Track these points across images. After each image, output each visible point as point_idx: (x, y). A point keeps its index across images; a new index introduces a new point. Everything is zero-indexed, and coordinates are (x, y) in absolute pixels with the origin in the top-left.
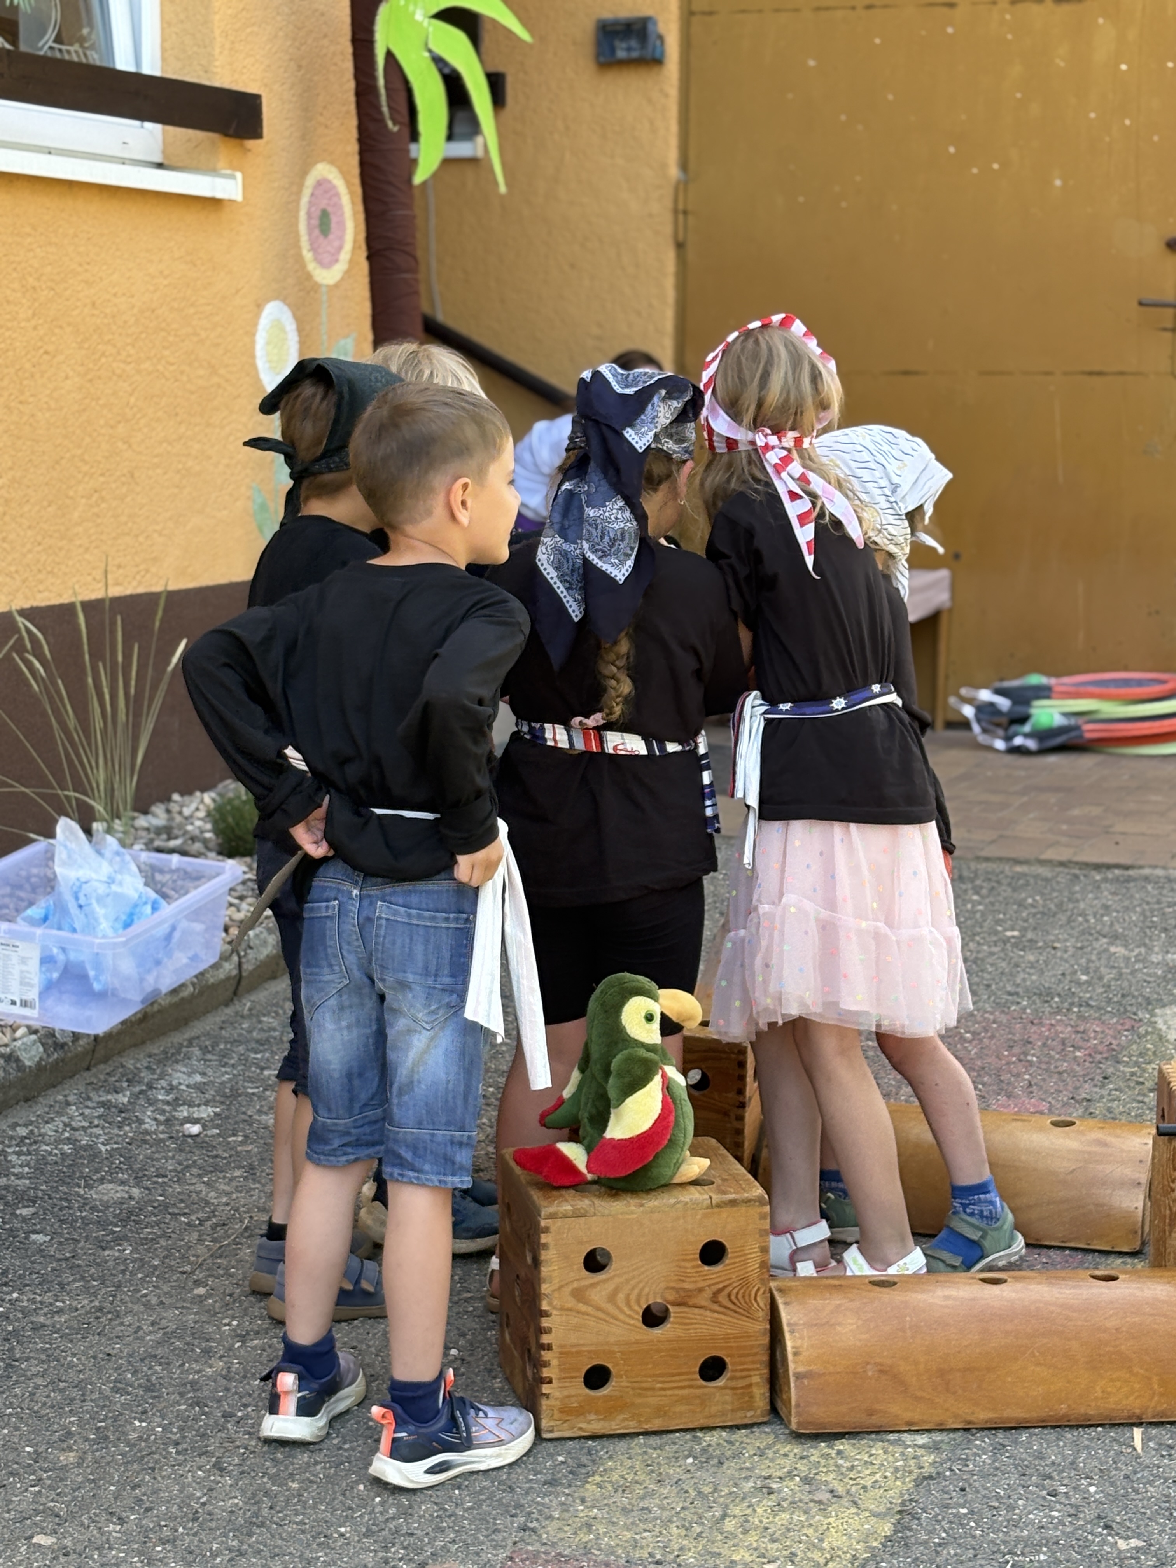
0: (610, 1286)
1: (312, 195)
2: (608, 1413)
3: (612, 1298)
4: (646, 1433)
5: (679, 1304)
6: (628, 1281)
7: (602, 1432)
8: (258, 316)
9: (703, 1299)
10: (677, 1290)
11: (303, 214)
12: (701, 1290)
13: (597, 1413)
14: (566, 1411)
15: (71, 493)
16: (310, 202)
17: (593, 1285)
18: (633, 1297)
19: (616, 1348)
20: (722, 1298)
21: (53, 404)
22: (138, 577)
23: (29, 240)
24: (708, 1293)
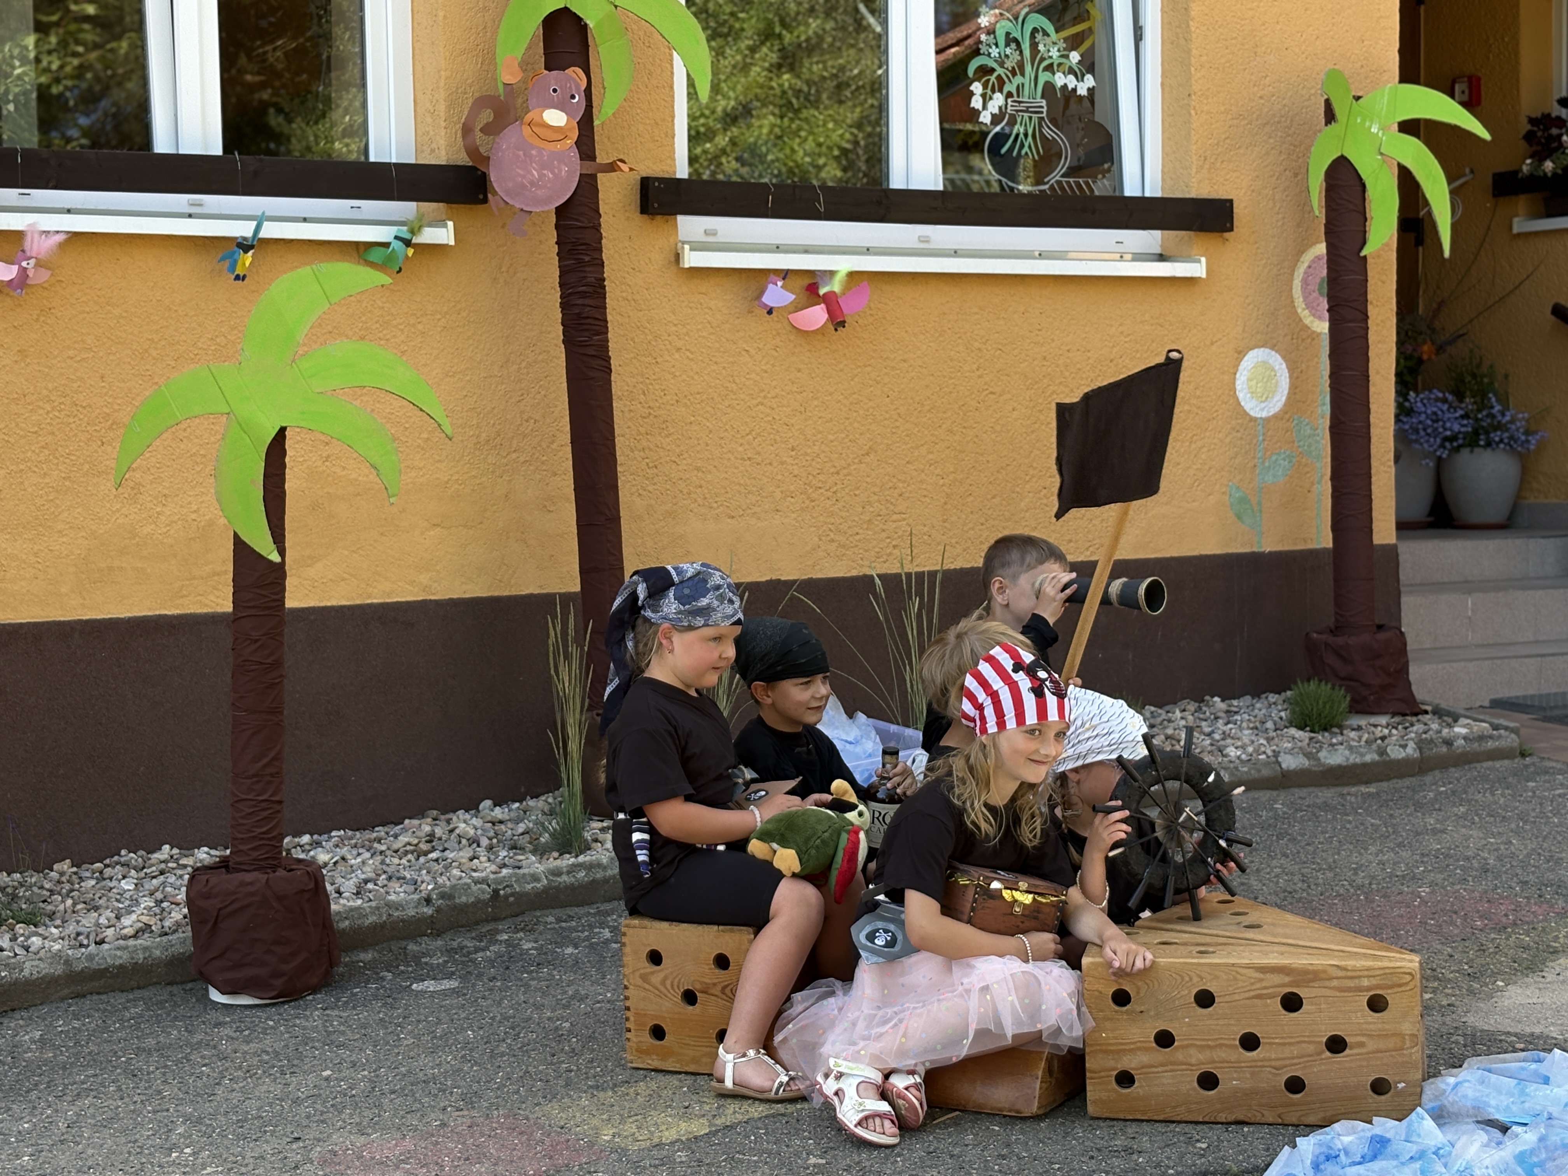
0: (661, 975)
1: (1309, 267)
2: (664, 1057)
3: (663, 982)
4: (686, 1073)
5: (703, 992)
6: (672, 973)
7: (660, 1067)
8: (1239, 360)
9: (717, 991)
10: (702, 983)
11: (1297, 284)
12: (714, 984)
13: (657, 1055)
14: (641, 1052)
15: (1018, 489)
16: (1305, 273)
17: (652, 973)
18: (675, 983)
19: (666, 1015)
20: (728, 991)
21: (998, 428)
22: (1091, 549)
23: (977, 317)
24: (719, 988)
